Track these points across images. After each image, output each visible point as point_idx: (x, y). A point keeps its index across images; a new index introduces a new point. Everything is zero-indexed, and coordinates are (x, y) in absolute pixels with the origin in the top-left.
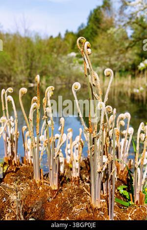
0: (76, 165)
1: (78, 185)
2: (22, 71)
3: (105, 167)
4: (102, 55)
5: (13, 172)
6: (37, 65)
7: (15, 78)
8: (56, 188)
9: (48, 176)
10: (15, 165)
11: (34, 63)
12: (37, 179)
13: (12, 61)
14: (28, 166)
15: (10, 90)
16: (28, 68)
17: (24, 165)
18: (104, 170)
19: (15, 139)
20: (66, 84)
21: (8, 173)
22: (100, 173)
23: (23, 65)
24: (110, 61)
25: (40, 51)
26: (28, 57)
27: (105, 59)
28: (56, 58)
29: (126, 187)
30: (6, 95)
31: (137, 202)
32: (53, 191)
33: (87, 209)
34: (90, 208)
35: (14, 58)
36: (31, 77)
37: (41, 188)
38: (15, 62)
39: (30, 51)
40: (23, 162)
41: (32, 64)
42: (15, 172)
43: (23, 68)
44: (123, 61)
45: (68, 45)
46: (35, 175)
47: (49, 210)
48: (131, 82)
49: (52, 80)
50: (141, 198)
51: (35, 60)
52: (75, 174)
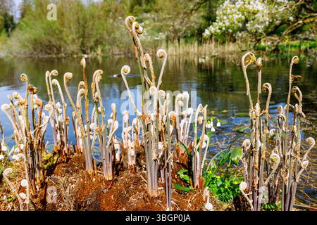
0: (132, 153)
1: (134, 174)
2: (73, 41)
3: (161, 154)
4: (165, 19)
5: (63, 162)
6: (90, 32)
7: (65, 49)
8: (111, 179)
9: (102, 165)
10: (66, 154)
11: (86, 31)
12: (89, 170)
13: (62, 29)
14: (80, 155)
15: (55, 72)
16: (80, 37)
17: (75, 154)
18: (160, 157)
19: (63, 127)
20: (125, 54)
21: (59, 164)
22: (155, 160)
23: (74, 33)
24: (173, 26)
25: (93, 17)
26: (79, 23)
27: (168, 23)
28: (112, 24)
29: (186, 171)
30: (50, 78)
31: (197, 187)
32: (107, 182)
33: (144, 199)
34: (147, 198)
35: (63, 25)
36: (84, 47)
37: (94, 180)
38: (65, 29)
39: (81, 16)
40: (75, 151)
41: (84, 32)
42: (67, 162)
43: (75, 36)
44: (188, 25)
45: (126, 8)
46: (87, 166)
47: (104, 201)
48: (198, 49)
49: (109, 50)
50: (201, 182)
51: (88, 27)
52: (132, 162)
